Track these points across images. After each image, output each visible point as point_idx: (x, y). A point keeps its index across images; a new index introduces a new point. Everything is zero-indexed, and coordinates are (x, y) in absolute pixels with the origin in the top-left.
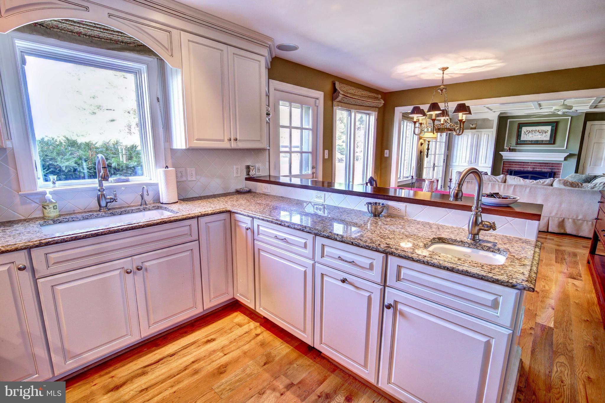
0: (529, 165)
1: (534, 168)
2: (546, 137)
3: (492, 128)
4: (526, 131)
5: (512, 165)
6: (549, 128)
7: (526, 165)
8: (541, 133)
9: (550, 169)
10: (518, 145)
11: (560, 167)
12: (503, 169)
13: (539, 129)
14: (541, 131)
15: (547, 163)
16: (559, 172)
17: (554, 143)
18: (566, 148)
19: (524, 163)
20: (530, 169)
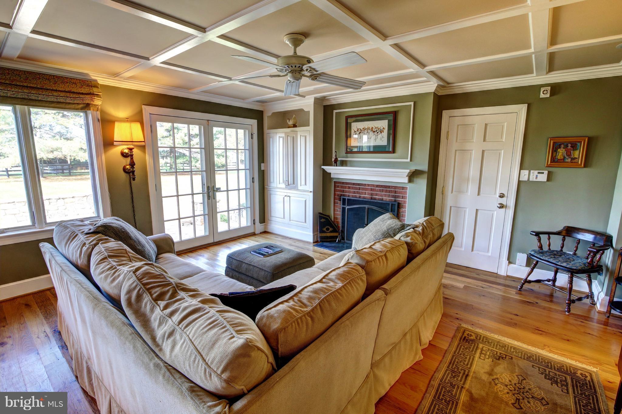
0: (366, 189)
1: (372, 194)
2: (382, 140)
3: (309, 126)
4: (356, 130)
5: (345, 187)
6: (384, 124)
7: (363, 189)
8: (376, 133)
9: (393, 196)
10: (349, 155)
11: (406, 193)
12: (335, 194)
13: (373, 126)
14: (375, 130)
15: (389, 187)
16: (405, 202)
17: (394, 151)
18: (411, 160)
19: (359, 184)
20: (367, 196)
